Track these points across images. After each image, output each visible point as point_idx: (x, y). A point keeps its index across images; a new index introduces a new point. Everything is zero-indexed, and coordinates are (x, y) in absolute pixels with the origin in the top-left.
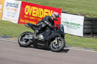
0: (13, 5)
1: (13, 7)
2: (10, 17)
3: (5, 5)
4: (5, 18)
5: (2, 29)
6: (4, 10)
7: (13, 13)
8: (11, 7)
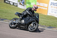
0: (55, 4)
1: (55, 6)
2: (54, 13)
3: (50, 4)
4: (49, 14)
5: (48, 22)
6: (49, 8)
7: (55, 10)
8: (54, 6)
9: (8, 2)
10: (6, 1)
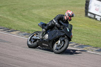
9: (93, 16)
10: (89, 15)
